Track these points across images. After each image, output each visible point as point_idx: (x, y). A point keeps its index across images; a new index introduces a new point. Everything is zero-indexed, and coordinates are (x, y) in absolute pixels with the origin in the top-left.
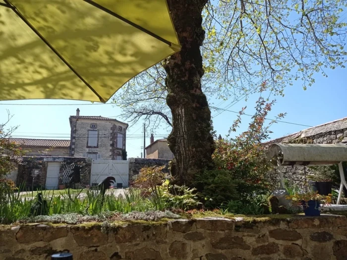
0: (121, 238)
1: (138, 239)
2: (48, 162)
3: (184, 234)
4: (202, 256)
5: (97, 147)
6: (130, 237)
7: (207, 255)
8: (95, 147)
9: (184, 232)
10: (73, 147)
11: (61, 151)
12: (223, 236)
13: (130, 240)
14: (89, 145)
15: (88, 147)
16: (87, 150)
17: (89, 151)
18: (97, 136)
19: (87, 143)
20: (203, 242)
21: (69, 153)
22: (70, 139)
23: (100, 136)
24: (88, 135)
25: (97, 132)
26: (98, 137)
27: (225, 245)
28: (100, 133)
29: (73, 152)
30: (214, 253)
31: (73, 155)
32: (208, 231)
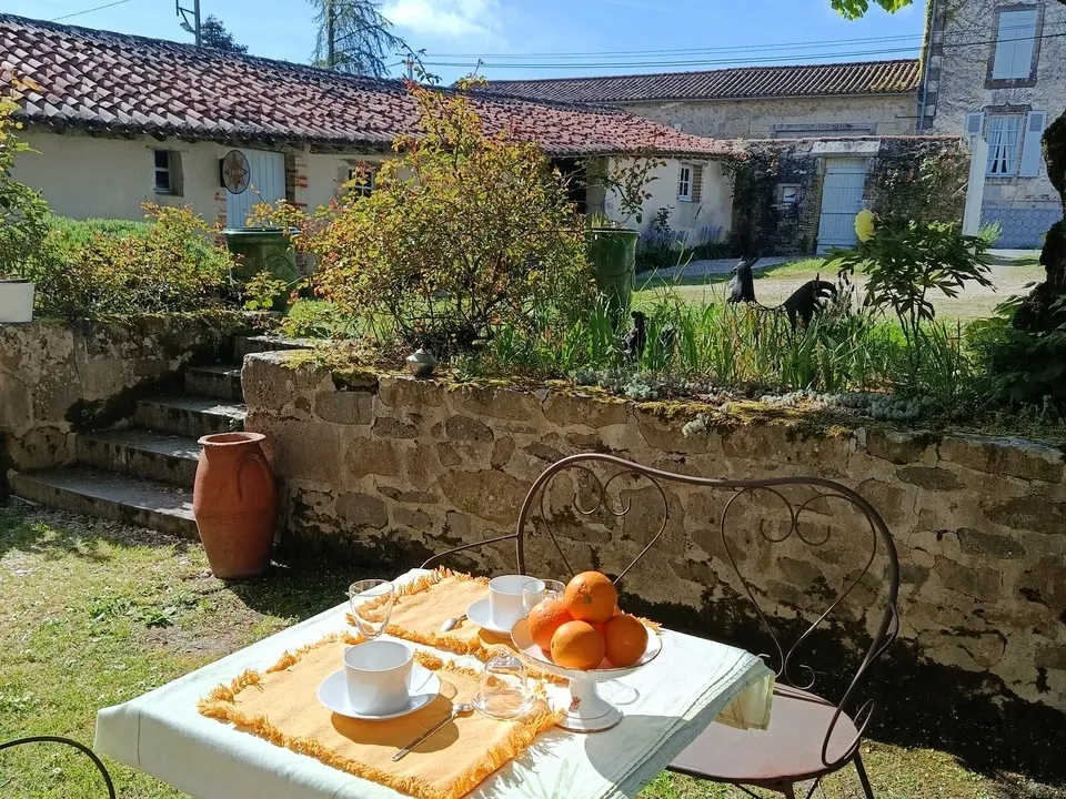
0: (735, 447)
1: (774, 457)
2: (826, 157)
3: (900, 467)
4: (946, 531)
5: (1032, 81)
6: (754, 447)
7: (960, 532)
8: (1020, 83)
9: (898, 461)
10: (932, 87)
11: (887, 105)
12: (1021, 494)
13: (756, 454)
14: (996, 76)
15: (991, 84)
16: (987, 97)
17: (995, 100)
18: (1032, 32)
19: (990, 69)
20: (956, 497)
21: (915, 113)
22: (919, 55)
23: (1047, 31)
24: (995, 30)
25: (1035, 13)
26: (1039, 37)
27: (1026, 518)
28: (1049, 19)
29: (932, 107)
30: (984, 532)
31: (928, 121)
32: (976, 473)
